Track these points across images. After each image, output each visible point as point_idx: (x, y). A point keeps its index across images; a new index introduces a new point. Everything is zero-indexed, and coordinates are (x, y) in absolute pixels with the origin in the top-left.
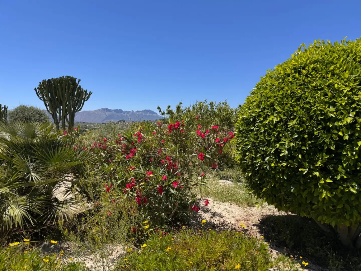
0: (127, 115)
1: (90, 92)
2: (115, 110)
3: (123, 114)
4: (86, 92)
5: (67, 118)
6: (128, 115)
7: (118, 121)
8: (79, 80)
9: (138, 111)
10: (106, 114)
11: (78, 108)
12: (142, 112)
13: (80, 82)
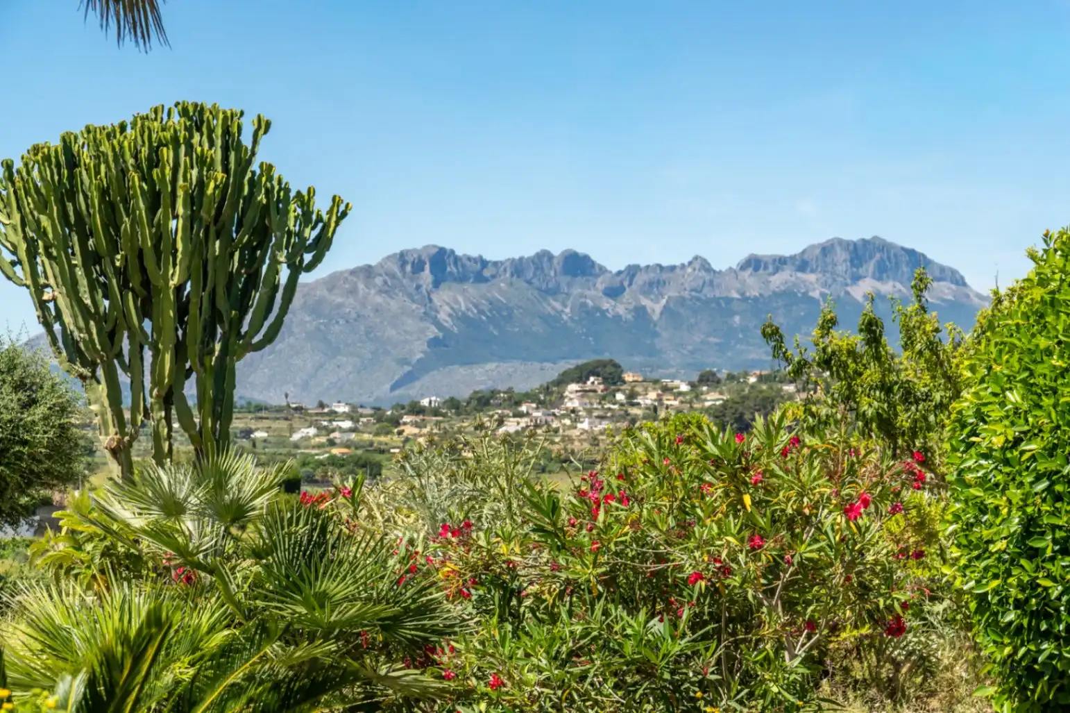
0: (640, 312)
1: (336, 201)
2: (518, 267)
3: (607, 304)
4: (304, 202)
5: (183, 398)
6: (655, 307)
7: (553, 372)
8: (264, 126)
9: (754, 263)
10: (430, 315)
11: (255, 329)
12: (802, 263)
13: (263, 140)
